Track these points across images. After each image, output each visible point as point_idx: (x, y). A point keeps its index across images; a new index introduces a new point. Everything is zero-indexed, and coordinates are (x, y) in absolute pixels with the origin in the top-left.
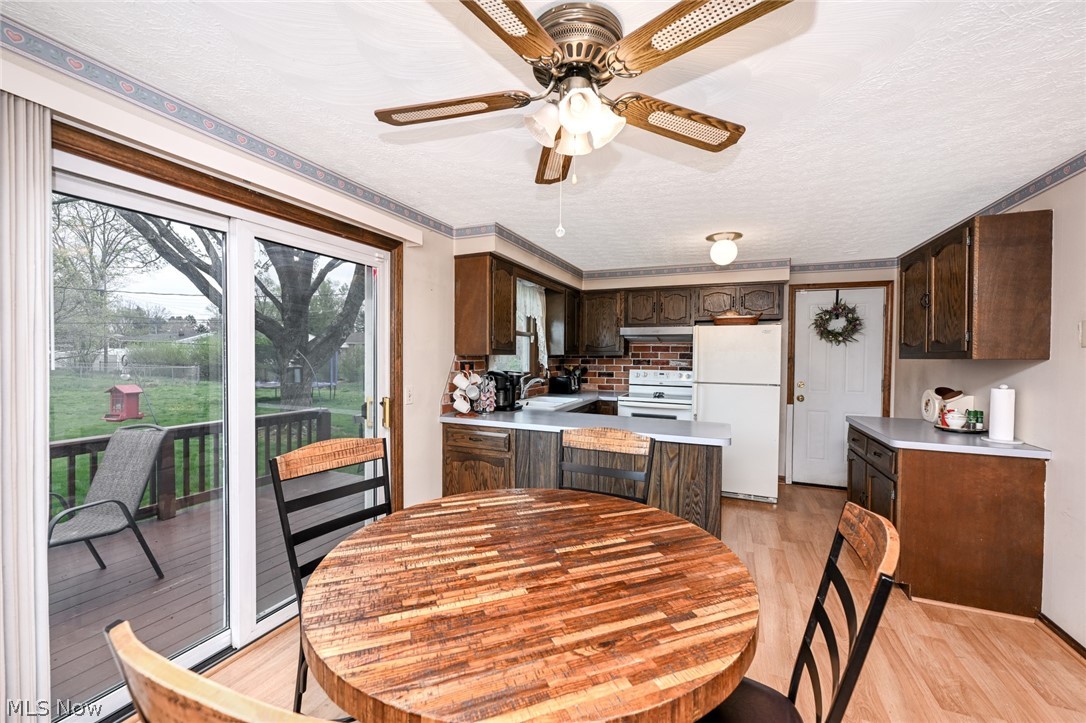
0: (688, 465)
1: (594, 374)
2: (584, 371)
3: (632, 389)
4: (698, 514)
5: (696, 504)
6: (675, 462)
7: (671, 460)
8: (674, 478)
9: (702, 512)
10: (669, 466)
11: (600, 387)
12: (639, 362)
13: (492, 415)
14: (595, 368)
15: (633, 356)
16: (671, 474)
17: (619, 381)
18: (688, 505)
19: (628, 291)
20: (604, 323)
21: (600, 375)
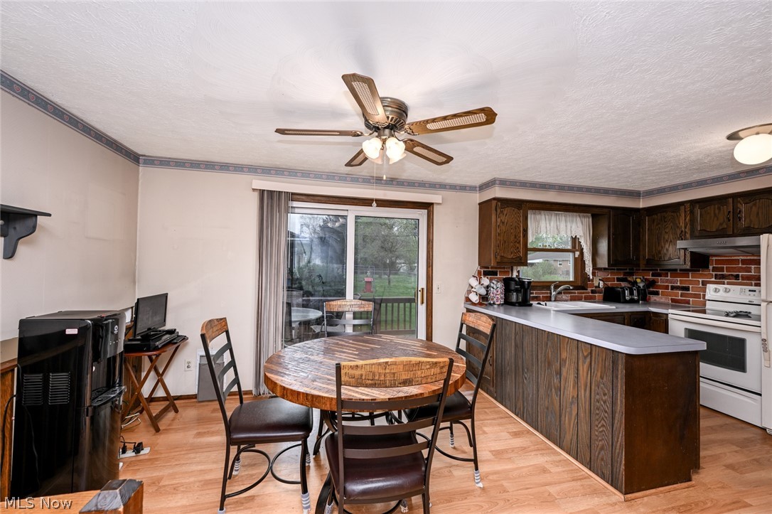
0: (598, 365)
1: (667, 287)
2: (651, 284)
3: (709, 305)
4: (606, 412)
5: (605, 402)
6: (588, 360)
7: (585, 357)
8: (588, 374)
9: (609, 411)
10: (584, 362)
11: (673, 300)
12: (723, 277)
13: (502, 308)
14: (667, 281)
15: (714, 269)
16: (585, 370)
17: (697, 296)
18: (598, 401)
19: (693, 203)
20: (666, 237)
21: (673, 288)
